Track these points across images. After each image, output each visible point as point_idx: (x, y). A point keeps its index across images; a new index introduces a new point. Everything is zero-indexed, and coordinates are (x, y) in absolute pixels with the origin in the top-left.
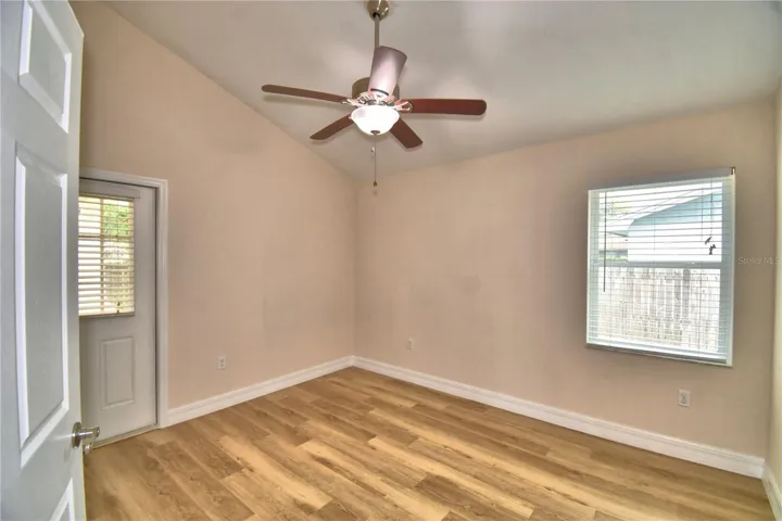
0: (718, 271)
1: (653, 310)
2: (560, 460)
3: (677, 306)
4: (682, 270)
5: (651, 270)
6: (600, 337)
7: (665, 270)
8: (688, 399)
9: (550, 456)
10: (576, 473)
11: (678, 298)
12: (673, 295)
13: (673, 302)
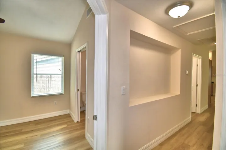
0: (61, 76)
1: (43, 87)
2: (27, 130)
3: (49, 84)
4: (50, 76)
5: (42, 76)
6: (34, 94)
7: (46, 76)
8: (56, 103)
9: (23, 131)
10: (32, 130)
11: (49, 82)
12: (48, 81)
13: (48, 83)
